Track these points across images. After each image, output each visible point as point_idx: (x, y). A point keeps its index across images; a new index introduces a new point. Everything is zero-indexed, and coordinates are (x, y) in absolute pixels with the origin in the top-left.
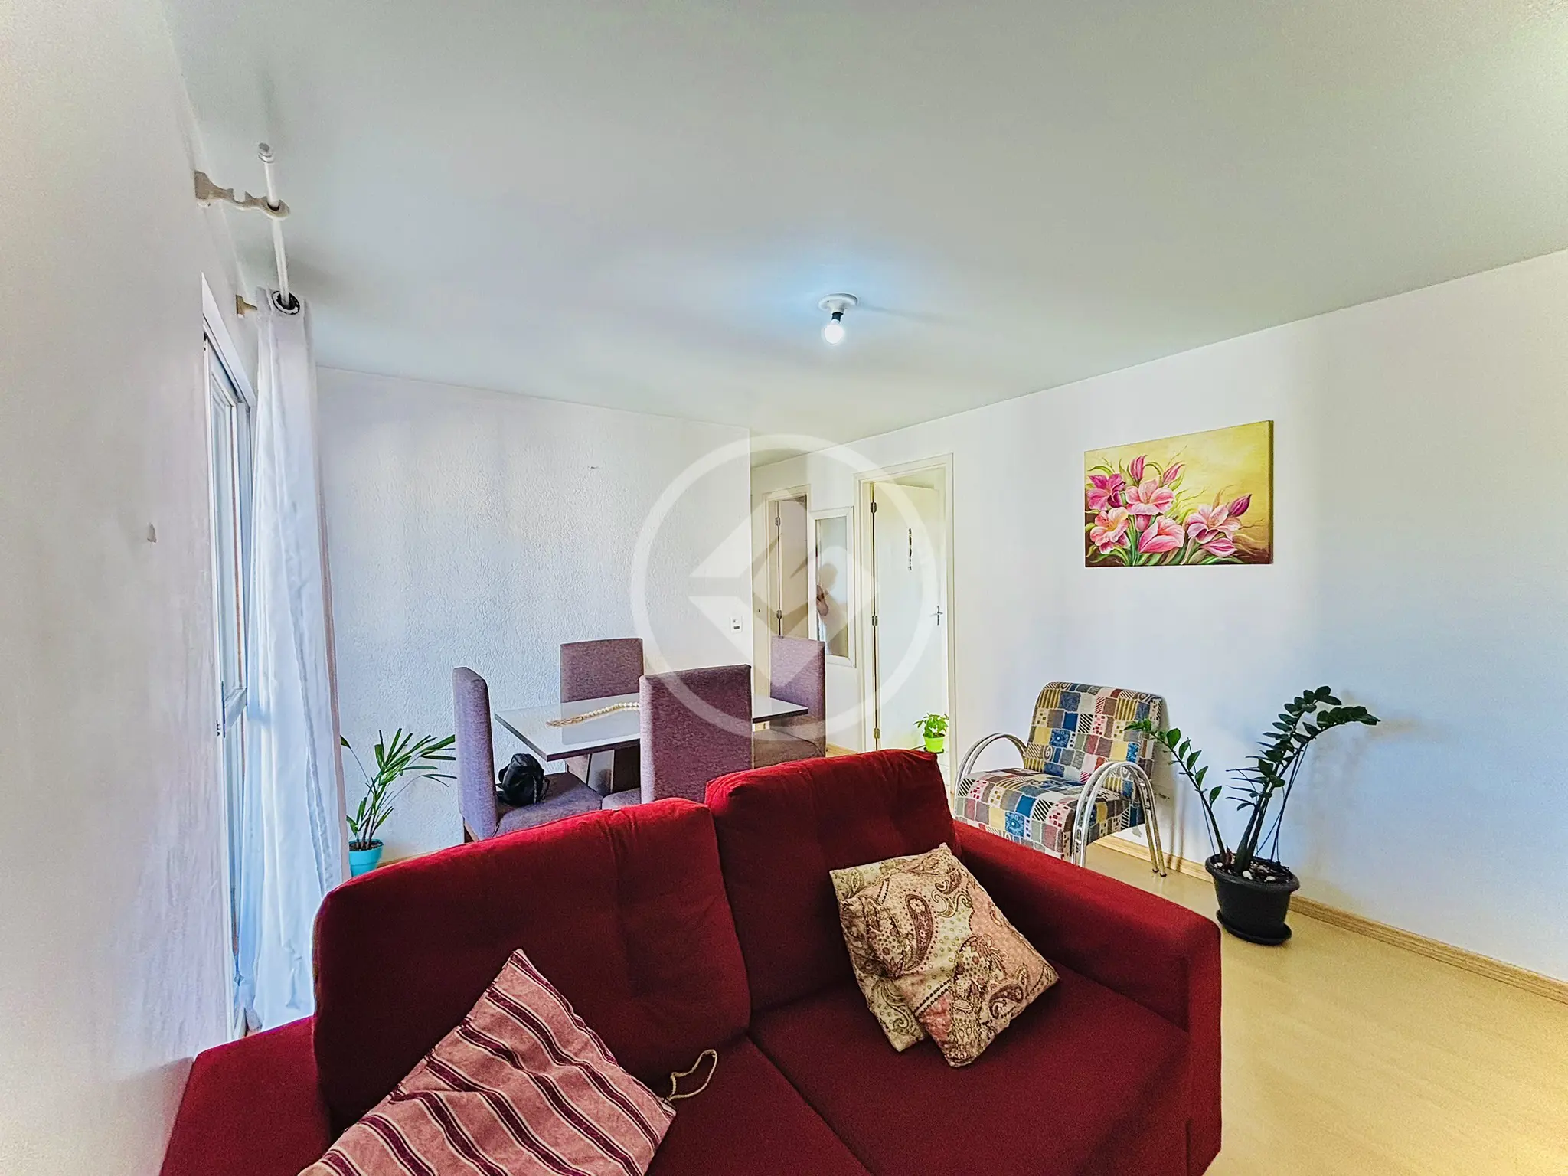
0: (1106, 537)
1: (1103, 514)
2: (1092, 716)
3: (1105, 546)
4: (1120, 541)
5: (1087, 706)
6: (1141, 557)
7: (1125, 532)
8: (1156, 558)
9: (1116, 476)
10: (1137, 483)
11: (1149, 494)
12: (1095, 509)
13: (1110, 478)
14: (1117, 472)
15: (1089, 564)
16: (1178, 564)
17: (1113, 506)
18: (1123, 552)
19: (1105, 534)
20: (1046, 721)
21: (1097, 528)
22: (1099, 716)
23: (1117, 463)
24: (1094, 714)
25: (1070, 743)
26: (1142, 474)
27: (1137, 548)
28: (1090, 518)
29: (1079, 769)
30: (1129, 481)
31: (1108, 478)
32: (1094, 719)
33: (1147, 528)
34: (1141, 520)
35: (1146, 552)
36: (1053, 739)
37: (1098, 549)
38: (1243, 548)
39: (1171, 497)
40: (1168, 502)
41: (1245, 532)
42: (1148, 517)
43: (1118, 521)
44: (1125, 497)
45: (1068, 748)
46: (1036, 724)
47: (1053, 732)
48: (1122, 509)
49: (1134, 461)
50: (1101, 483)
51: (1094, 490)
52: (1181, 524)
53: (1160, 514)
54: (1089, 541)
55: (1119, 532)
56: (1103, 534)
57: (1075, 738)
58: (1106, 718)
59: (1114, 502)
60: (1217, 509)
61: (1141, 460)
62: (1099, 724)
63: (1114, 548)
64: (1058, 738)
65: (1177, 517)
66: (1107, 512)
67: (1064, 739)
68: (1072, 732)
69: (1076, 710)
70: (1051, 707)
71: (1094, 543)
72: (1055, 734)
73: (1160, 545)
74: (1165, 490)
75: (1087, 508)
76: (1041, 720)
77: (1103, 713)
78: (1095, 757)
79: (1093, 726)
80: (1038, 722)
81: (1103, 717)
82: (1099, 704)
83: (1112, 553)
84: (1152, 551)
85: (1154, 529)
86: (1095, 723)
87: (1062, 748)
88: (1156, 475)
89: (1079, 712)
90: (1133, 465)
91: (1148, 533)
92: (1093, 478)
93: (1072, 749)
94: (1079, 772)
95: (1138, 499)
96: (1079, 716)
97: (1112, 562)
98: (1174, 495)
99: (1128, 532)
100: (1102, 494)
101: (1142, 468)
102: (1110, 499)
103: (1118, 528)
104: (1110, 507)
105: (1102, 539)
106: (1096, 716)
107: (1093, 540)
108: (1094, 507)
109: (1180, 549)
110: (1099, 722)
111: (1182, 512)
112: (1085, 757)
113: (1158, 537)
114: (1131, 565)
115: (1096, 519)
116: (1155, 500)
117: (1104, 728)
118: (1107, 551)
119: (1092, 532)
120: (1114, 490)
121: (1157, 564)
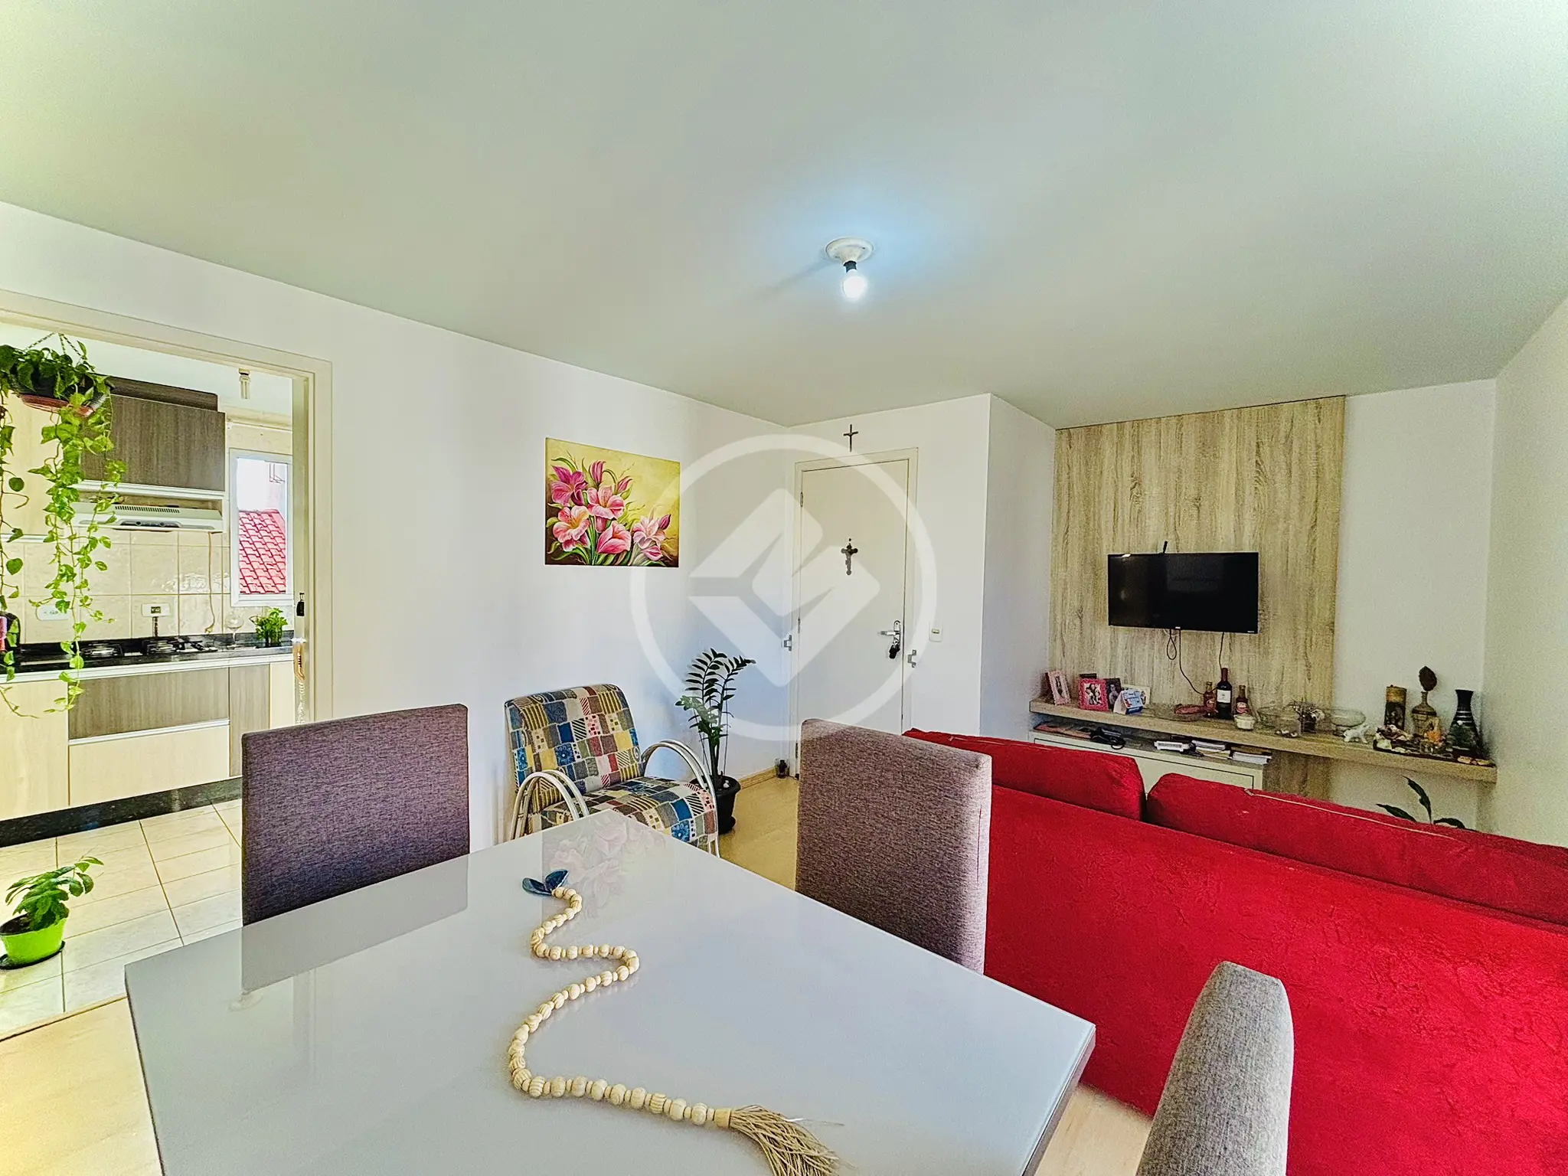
0: (569, 534)
1: (567, 510)
2: (582, 720)
3: (568, 543)
4: (582, 540)
5: (574, 712)
6: (599, 557)
7: (586, 531)
8: (611, 558)
9: (579, 474)
10: (597, 486)
11: (606, 499)
12: (558, 503)
13: (573, 474)
14: (581, 470)
15: (550, 560)
16: (626, 565)
17: (576, 504)
18: (584, 551)
19: (569, 531)
20: (545, 743)
21: (560, 524)
22: (590, 717)
23: (582, 462)
24: (584, 717)
25: (576, 756)
26: (601, 479)
27: (596, 548)
28: (551, 512)
29: (597, 775)
30: (590, 481)
31: (571, 473)
32: (586, 722)
33: (604, 530)
34: (600, 521)
35: (603, 552)
36: (560, 759)
37: (561, 545)
38: (666, 555)
39: (622, 505)
40: (620, 510)
41: (668, 543)
42: (605, 520)
43: (580, 520)
44: (588, 496)
45: (577, 761)
46: (538, 751)
47: (556, 752)
48: (583, 508)
49: (594, 464)
50: (566, 477)
51: (557, 483)
52: (629, 530)
53: (614, 519)
54: (550, 536)
55: (581, 531)
56: (565, 531)
57: (577, 747)
58: (597, 717)
59: (577, 500)
60: (653, 522)
61: (600, 465)
62: (593, 725)
63: (577, 546)
64: (564, 755)
65: (626, 524)
66: (570, 508)
67: (569, 753)
68: (572, 744)
69: (566, 720)
70: (543, 726)
71: (557, 539)
72: (559, 753)
73: (615, 547)
74: (618, 498)
75: (549, 500)
76: (541, 744)
77: (592, 713)
78: (605, 757)
79: (588, 728)
80: (539, 747)
81: (594, 717)
82: (584, 706)
83: (574, 551)
84: (607, 552)
85: (609, 532)
86: (589, 725)
87: (572, 764)
88: (610, 482)
89: (569, 721)
90: (594, 467)
91: (605, 534)
92: (557, 469)
93: (580, 760)
94: (599, 778)
95: (598, 502)
96: (571, 724)
97: (574, 559)
98: (625, 504)
99: (589, 531)
100: (566, 489)
101: (601, 473)
102: (572, 496)
103: (579, 528)
104: (573, 504)
105: (565, 536)
106: (587, 718)
107: (556, 536)
108: (558, 501)
109: (628, 552)
110: (592, 722)
111: (630, 519)
112: (597, 762)
113: (613, 540)
114: (591, 565)
115: (559, 514)
116: (612, 505)
117: (600, 727)
118: (569, 549)
119: (555, 526)
120: (578, 487)
121: (612, 564)
